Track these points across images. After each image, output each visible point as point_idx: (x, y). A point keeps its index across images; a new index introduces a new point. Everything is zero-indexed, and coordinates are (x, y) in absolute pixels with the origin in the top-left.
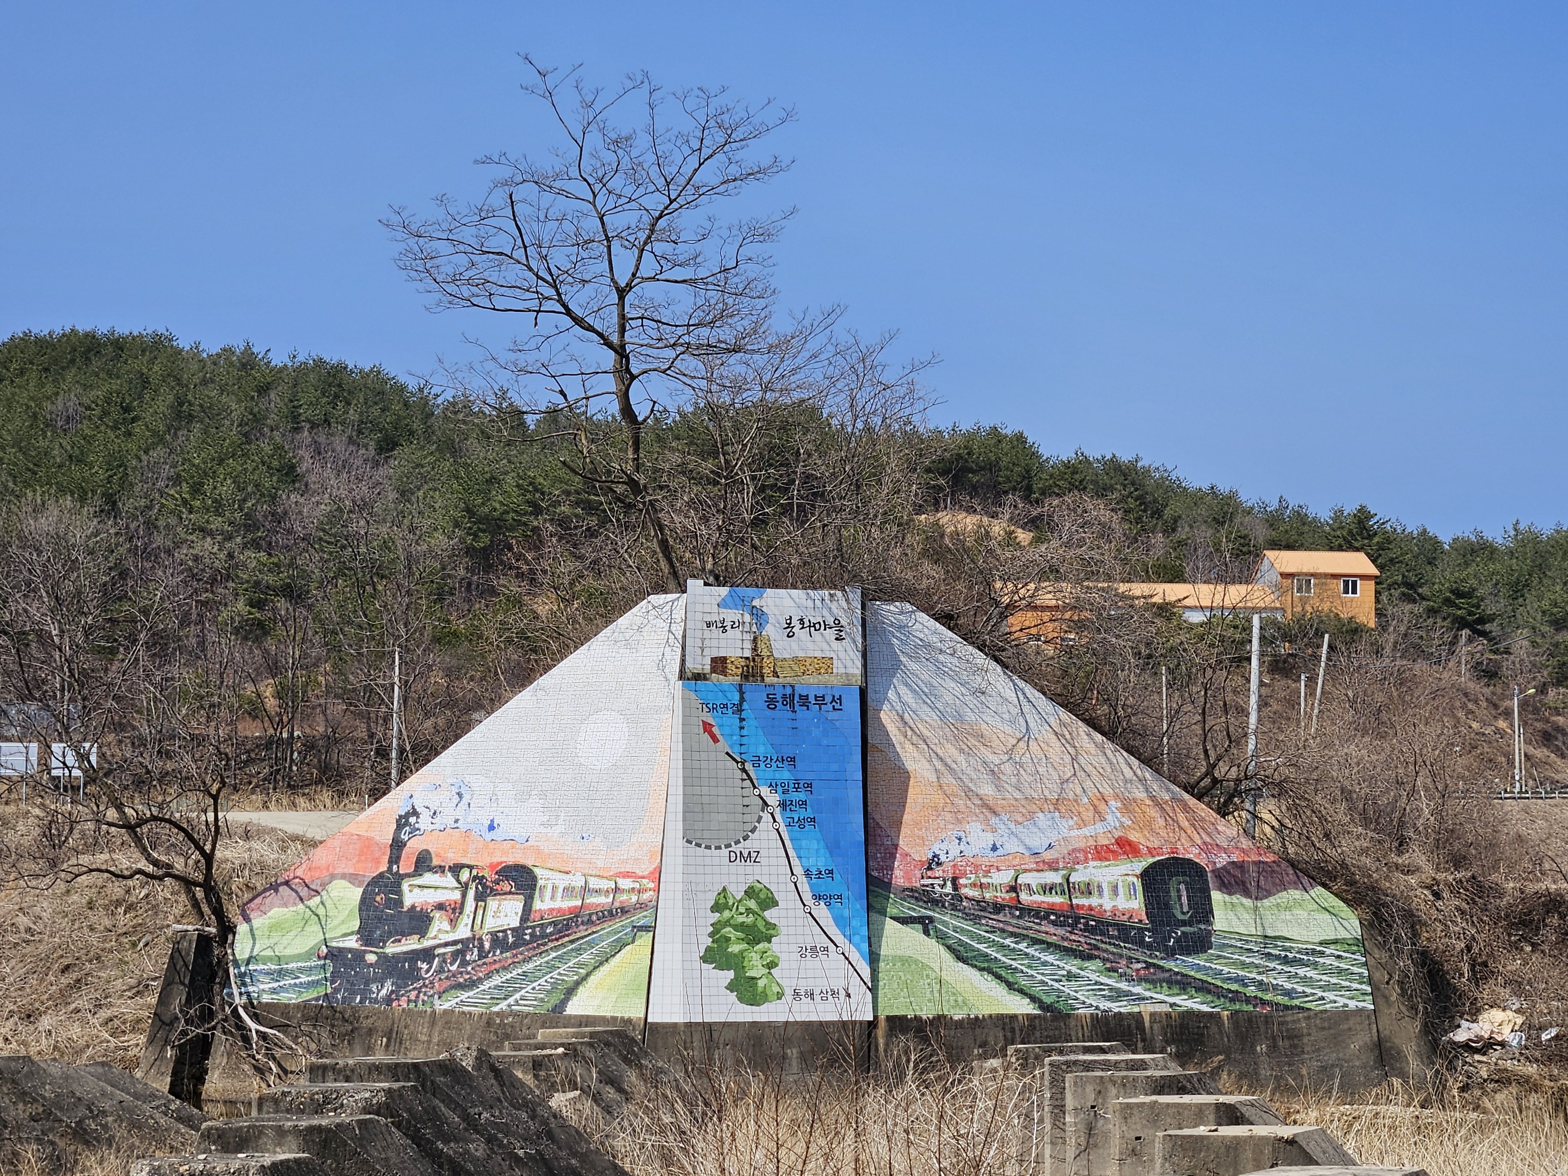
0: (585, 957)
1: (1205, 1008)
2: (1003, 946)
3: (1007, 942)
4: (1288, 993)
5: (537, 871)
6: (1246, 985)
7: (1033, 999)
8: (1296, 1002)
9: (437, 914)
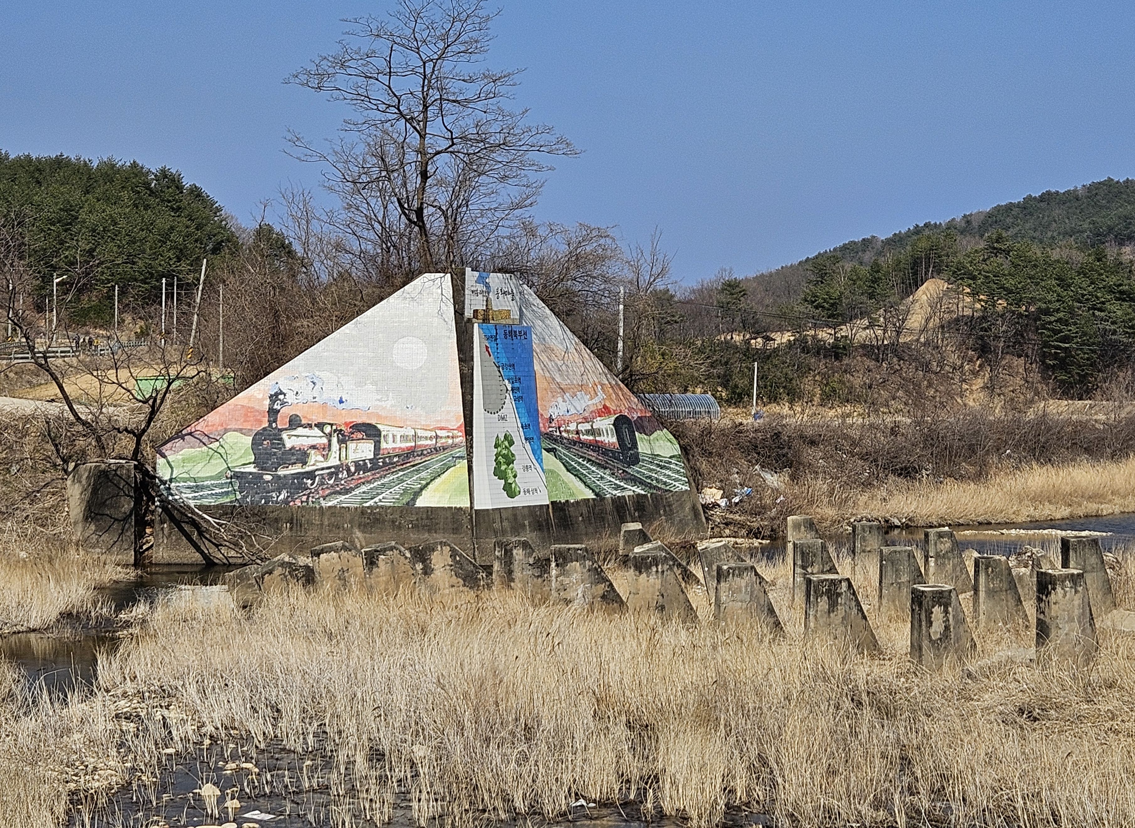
0: (423, 474)
1: (643, 492)
2: (579, 463)
3: (580, 460)
4: (665, 483)
5: (379, 426)
6: (652, 480)
7: (593, 491)
8: (668, 488)
9: (313, 452)
